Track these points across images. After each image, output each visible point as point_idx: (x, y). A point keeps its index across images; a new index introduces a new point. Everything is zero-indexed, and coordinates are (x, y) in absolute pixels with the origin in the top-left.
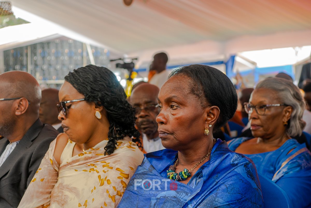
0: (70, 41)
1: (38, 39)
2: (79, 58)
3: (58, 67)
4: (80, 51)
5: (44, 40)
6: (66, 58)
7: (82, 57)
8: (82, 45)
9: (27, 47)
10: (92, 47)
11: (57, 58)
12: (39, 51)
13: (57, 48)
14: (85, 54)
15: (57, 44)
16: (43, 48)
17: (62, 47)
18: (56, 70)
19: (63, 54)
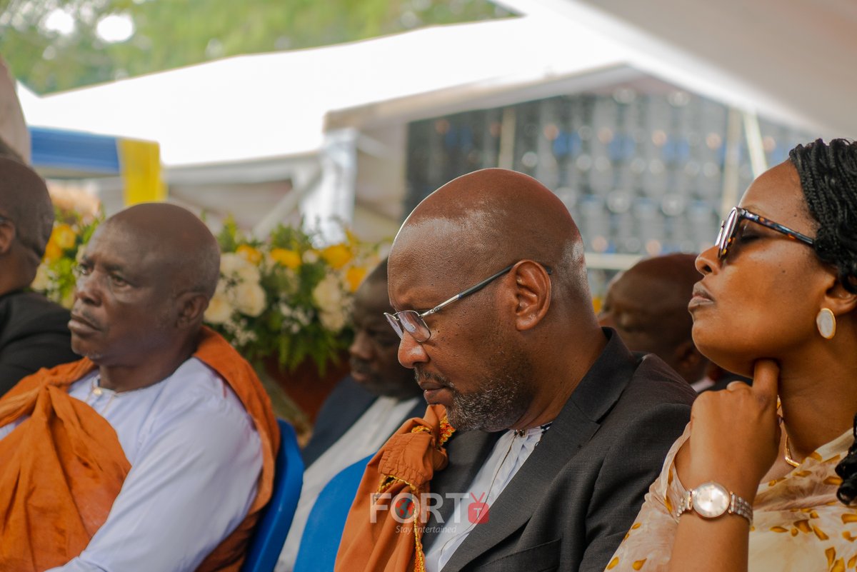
0: (679, 98)
1: (551, 81)
2: (709, 169)
3: (620, 201)
4: (713, 139)
5: (570, 89)
6: (655, 166)
7: (722, 167)
8: (725, 115)
9: (499, 113)
10: (765, 125)
11: (617, 163)
12: (549, 130)
13: (620, 121)
14: (733, 155)
15: (622, 107)
16: (564, 119)
17: (642, 122)
18: (609, 212)
19: (641, 149)
